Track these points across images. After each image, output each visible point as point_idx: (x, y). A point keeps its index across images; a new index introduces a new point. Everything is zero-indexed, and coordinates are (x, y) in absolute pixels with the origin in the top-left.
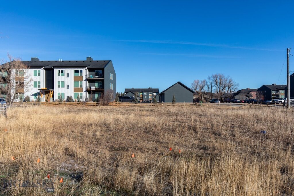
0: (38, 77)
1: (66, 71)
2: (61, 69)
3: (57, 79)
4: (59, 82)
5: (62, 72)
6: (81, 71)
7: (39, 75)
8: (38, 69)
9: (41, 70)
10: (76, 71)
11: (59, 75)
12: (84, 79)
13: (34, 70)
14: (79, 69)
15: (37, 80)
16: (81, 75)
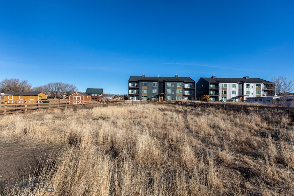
0: (235, 88)
1: (252, 85)
2: (248, 84)
3: (246, 89)
4: (247, 91)
5: (249, 85)
6: (260, 85)
7: (236, 87)
8: (235, 84)
9: (237, 84)
10: (257, 85)
11: (247, 87)
12: (261, 90)
13: (233, 84)
14: (259, 84)
15: (235, 90)
16: (260, 87)
